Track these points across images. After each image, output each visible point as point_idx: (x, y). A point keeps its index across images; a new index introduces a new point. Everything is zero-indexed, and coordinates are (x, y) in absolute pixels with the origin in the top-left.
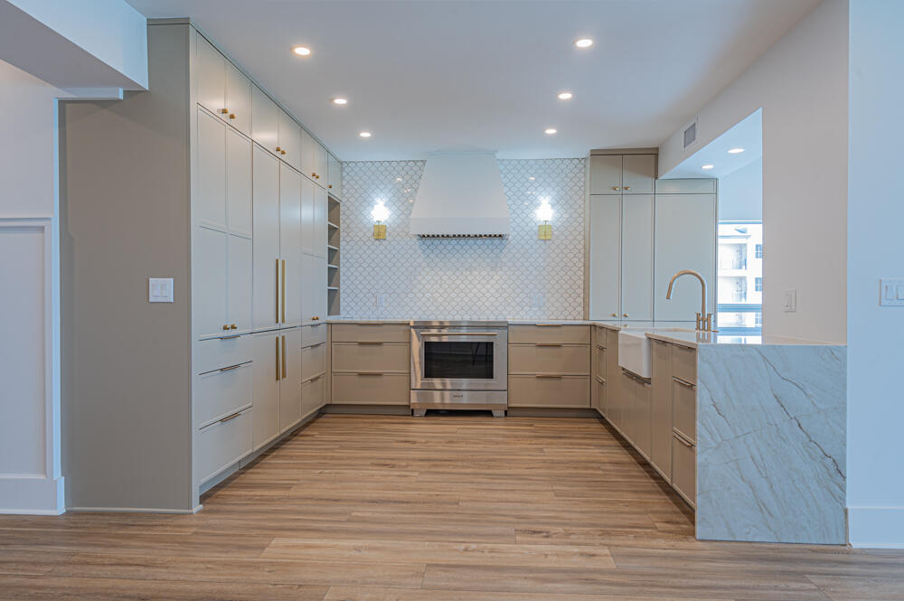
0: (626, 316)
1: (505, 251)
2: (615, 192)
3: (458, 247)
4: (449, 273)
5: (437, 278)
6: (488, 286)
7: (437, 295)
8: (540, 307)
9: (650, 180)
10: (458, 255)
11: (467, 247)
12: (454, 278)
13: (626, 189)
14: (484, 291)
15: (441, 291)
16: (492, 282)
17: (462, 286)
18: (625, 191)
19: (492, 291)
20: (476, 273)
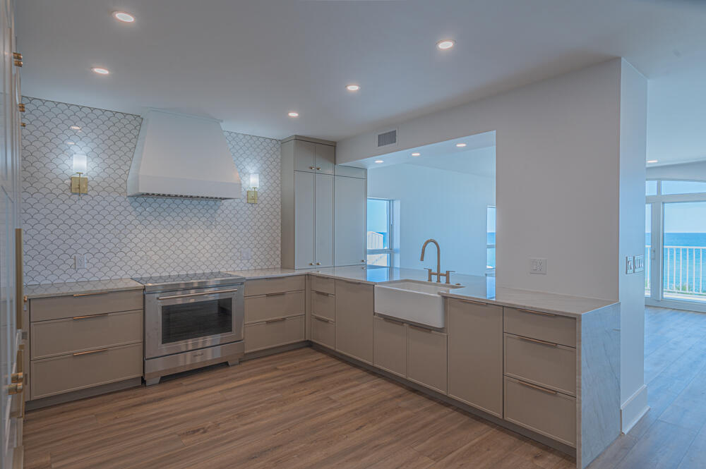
0: (318, 264)
1: (219, 211)
2: (310, 170)
3: (174, 206)
4: (164, 231)
5: (150, 236)
6: (204, 243)
7: (150, 253)
8: (249, 260)
9: (331, 165)
10: (174, 214)
11: (182, 206)
12: (169, 236)
13: (318, 169)
14: (200, 247)
15: (156, 249)
16: (208, 239)
17: (179, 244)
18: (317, 171)
19: (208, 247)
20: (191, 231)
